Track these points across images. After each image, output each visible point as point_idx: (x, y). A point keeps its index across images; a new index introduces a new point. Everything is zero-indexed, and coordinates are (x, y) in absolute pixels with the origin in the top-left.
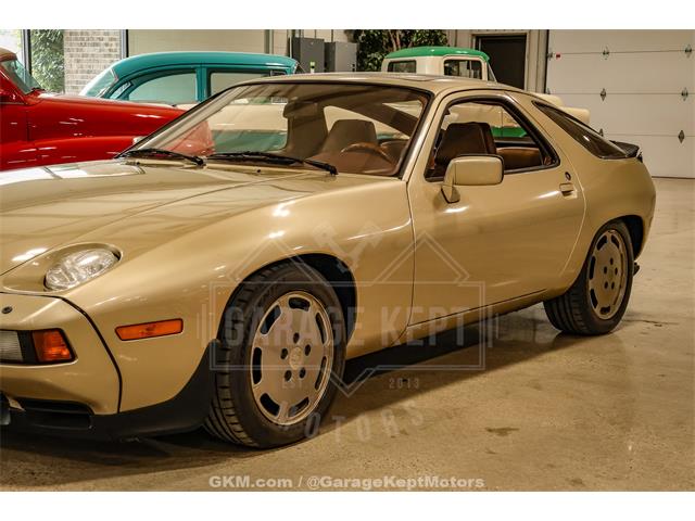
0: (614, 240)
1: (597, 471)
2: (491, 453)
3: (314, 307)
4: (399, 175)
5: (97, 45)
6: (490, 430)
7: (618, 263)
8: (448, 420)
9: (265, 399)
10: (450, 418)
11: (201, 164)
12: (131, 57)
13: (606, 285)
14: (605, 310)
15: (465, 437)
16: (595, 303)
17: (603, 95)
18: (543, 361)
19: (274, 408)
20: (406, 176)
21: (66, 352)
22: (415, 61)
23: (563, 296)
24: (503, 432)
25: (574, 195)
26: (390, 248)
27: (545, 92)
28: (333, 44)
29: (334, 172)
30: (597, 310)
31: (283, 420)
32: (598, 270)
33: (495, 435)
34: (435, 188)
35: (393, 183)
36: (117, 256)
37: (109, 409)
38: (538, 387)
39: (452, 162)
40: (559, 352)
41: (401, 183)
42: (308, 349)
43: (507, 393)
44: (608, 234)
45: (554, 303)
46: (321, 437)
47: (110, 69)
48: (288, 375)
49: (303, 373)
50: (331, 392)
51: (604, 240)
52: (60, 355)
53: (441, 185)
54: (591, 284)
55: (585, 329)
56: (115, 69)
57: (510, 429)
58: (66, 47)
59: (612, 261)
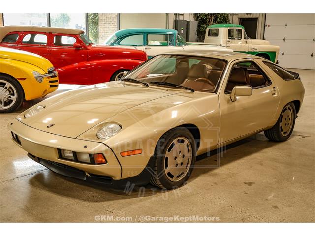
0: (289, 108)
1: (283, 202)
2: (246, 193)
3: (186, 141)
4: (216, 92)
5: (109, 23)
6: (245, 183)
7: (290, 116)
8: (230, 179)
9: (169, 174)
10: (231, 177)
11: (147, 86)
12: (121, 30)
13: (286, 124)
14: (285, 133)
15: (237, 186)
16: (282, 131)
17: (284, 40)
18: (263, 153)
19: (172, 176)
20: (218, 93)
21: (104, 160)
22: (218, 29)
23: (270, 129)
24: (250, 184)
25: (276, 95)
26: (211, 118)
27: (263, 39)
28: (189, 21)
29: (193, 91)
30: (282, 133)
31: (175, 180)
32: (283, 120)
33: (247, 186)
34: (228, 96)
35: (213, 96)
36: (121, 127)
37: (118, 178)
38: (262, 164)
39: (234, 88)
40: (268, 149)
41: (217, 95)
42: (183, 156)
43: (251, 167)
44: (287, 107)
45: (267, 131)
46: (187, 185)
47: (114, 34)
48: (177, 165)
49: (182, 164)
50: (191, 170)
51: (286, 109)
52: (102, 161)
53: (230, 95)
54: (281, 124)
55: (278, 140)
56: (116, 34)
57: (252, 183)
58: (99, 24)
59: (288, 116)
